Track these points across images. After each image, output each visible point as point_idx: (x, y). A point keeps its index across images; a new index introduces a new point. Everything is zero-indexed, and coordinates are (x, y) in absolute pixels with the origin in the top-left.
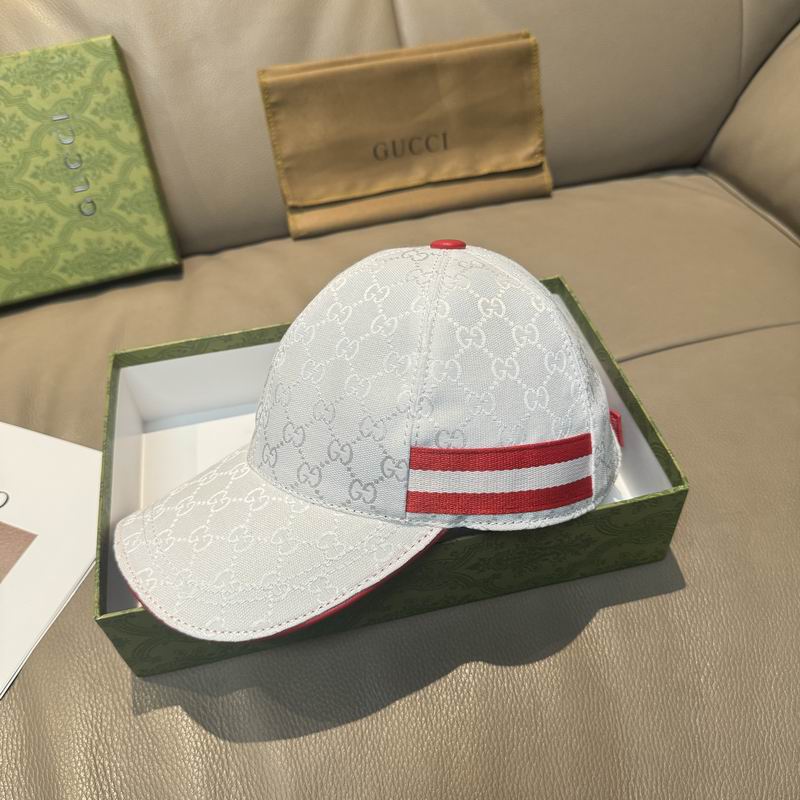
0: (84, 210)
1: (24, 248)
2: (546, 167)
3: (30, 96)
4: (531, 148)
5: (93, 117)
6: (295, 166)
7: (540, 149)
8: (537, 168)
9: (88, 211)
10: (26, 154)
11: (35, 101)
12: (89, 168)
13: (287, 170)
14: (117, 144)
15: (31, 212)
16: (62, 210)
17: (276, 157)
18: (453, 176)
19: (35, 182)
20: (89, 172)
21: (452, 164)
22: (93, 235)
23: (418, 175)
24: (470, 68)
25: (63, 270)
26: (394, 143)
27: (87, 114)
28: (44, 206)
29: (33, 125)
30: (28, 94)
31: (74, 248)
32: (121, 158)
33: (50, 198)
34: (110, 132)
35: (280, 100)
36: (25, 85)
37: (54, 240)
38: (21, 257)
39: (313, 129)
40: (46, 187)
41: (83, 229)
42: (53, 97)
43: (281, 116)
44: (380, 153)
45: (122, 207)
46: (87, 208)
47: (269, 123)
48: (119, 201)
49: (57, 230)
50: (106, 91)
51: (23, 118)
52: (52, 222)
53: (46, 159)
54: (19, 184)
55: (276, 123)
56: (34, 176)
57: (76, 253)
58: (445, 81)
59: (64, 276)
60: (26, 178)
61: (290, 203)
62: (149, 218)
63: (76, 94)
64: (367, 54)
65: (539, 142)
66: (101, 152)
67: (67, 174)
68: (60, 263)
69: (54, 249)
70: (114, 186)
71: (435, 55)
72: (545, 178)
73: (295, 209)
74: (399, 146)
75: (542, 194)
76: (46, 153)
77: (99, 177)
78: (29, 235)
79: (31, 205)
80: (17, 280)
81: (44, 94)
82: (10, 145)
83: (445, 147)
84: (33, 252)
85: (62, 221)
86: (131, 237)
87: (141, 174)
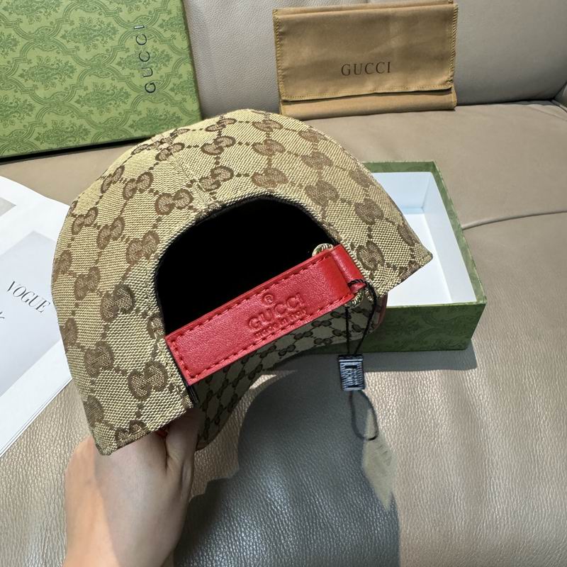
0: (149, 89)
1: (108, 110)
2: (453, 90)
3: (121, 11)
4: (445, 78)
5: (159, 29)
6: (289, 75)
7: (452, 78)
8: (448, 91)
9: (151, 90)
10: (115, 49)
11: (124, 15)
12: (154, 62)
13: (284, 76)
14: (173, 48)
15: (115, 87)
16: (134, 88)
17: (278, 67)
18: (391, 91)
19: (119, 68)
20: (153, 65)
21: (392, 83)
22: (152, 106)
23: (369, 88)
24: (412, 21)
25: (131, 126)
26: (355, 65)
27: (155, 26)
28: (123, 84)
29: (121, 31)
30: (120, 10)
31: (140, 113)
32: (175, 57)
33: (127, 80)
34: (170, 40)
35: (286, 31)
36: (119, 4)
37: (128, 107)
38: (106, 116)
39: (305, 52)
40: (126, 72)
41: (147, 102)
42: (135, 13)
43: (285, 42)
44: (346, 71)
45: (172, 90)
46: (150, 88)
47: (276, 45)
48: (171, 85)
49: (130, 100)
50: (170, 13)
51: (116, 25)
52: (127, 95)
53: (128, 54)
54: (108, 68)
55: (281, 45)
56: (119, 64)
57: (141, 117)
58: (394, 28)
59: (132, 131)
60: (114, 65)
61: (284, 98)
62: (188, 98)
63: (150, 12)
64: (344, 6)
65: (450, 74)
66: (163, 52)
67: (140, 65)
68: (130, 122)
69: (127, 112)
70: (168, 76)
71: (390, 10)
72: (452, 98)
73: (286, 102)
74: (358, 67)
75: (449, 109)
76: (128, 50)
77: (160, 69)
78: (113, 102)
79: (115, 83)
80: (102, 130)
81: (130, 11)
82: (106, 42)
83: (389, 72)
84: (114, 113)
85: (134, 95)
86: (176, 109)
87: (185, 69)
